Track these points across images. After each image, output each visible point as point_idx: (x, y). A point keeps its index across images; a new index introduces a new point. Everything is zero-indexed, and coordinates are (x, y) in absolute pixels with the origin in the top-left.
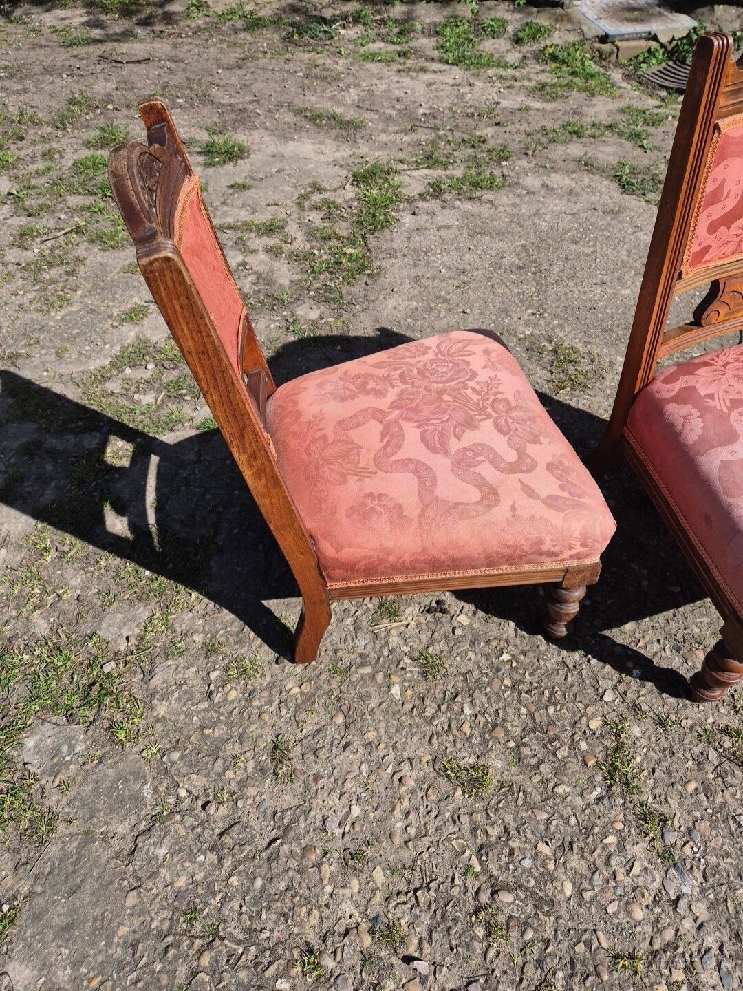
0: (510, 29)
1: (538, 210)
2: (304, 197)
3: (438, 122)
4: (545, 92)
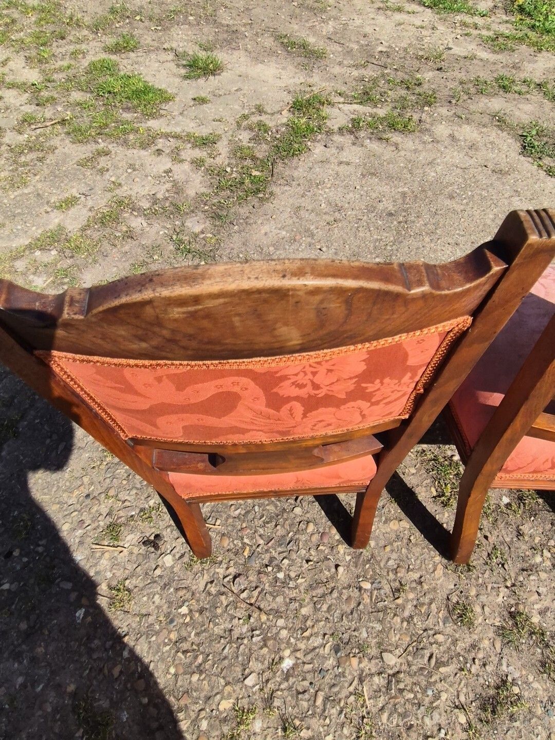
1: (435, 159)
2: (245, 117)
3: (389, 61)
4: (496, 43)
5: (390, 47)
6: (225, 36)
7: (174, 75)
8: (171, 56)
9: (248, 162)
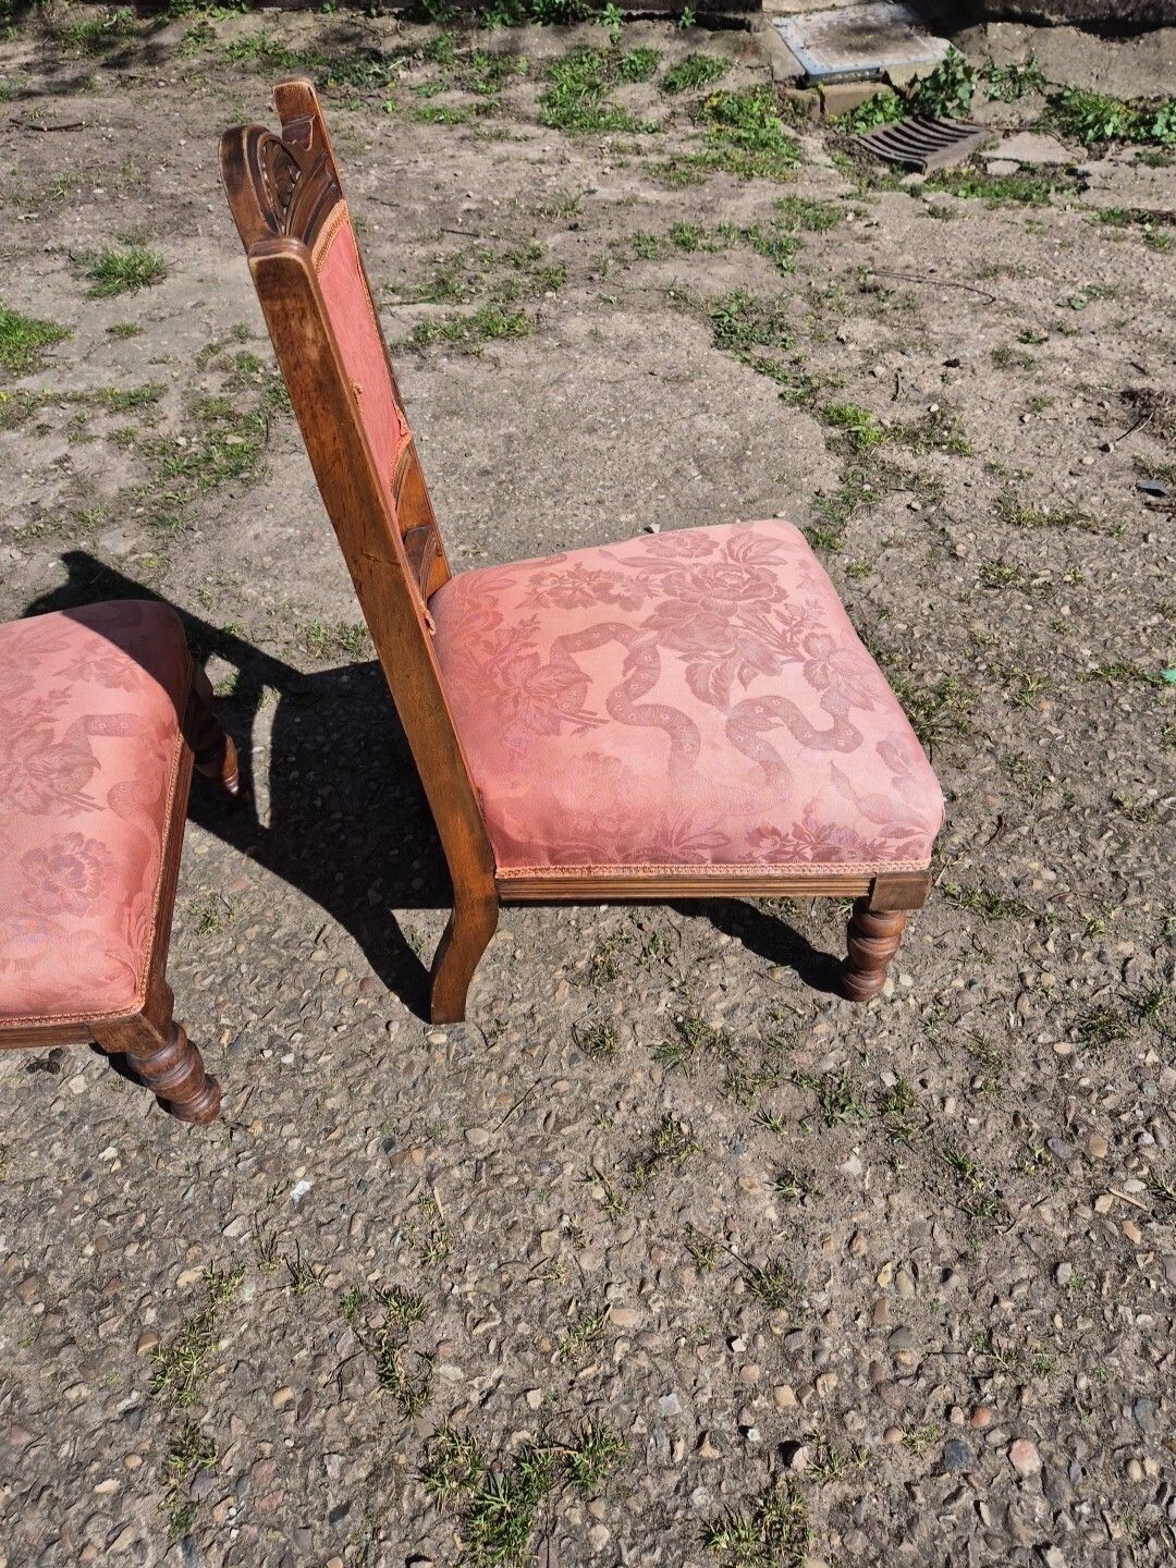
0: (663, 66)
1: (563, 375)
2: (212, 349)
3: (483, 224)
4: (673, 173)
5: (484, 201)
6: (169, 215)
7: (69, 294)
8: (61, 262)
9: (221, 424)
